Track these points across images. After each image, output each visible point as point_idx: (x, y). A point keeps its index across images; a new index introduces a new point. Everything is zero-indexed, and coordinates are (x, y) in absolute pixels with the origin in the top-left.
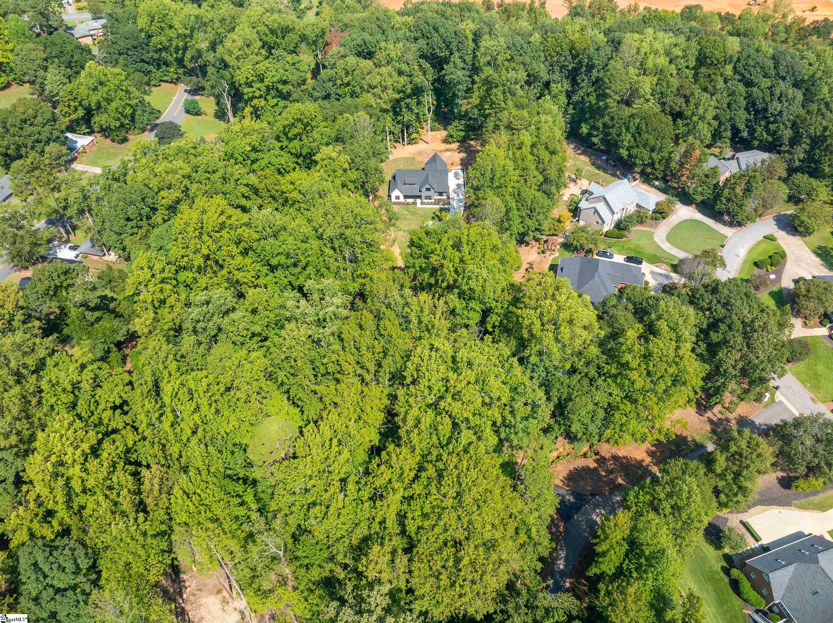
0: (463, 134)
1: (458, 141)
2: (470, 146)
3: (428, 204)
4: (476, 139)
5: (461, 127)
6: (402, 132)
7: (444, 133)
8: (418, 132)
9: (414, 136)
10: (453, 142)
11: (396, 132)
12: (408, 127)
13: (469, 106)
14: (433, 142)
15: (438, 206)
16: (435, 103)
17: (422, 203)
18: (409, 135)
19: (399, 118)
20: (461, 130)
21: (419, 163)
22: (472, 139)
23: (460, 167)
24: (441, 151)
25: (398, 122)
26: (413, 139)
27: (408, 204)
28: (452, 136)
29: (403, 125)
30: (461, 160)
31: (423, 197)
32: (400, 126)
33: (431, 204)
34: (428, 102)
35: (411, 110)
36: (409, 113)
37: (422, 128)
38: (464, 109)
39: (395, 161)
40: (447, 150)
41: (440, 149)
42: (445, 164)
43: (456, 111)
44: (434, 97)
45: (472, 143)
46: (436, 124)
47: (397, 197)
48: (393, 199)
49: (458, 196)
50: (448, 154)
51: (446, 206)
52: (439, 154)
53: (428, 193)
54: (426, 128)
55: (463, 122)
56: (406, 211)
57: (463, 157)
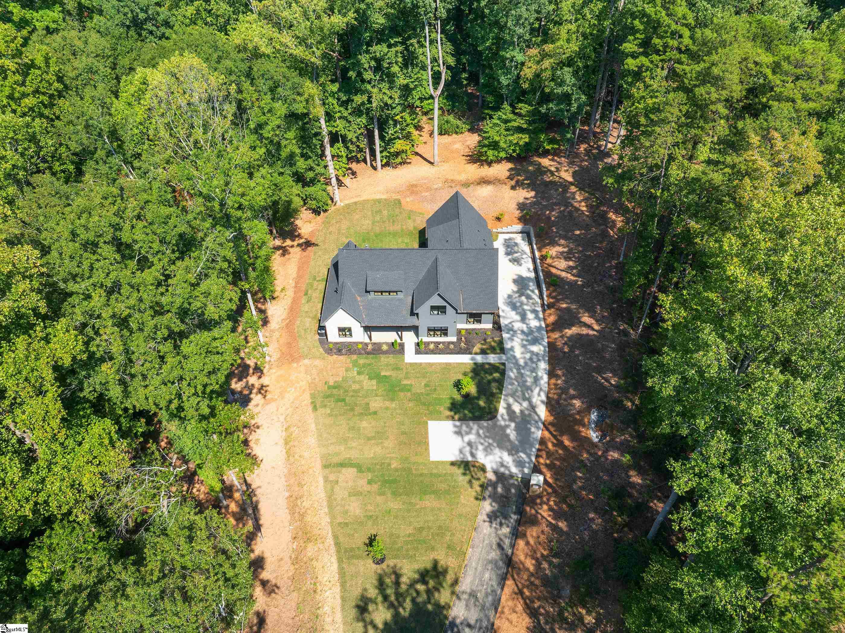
0: (525, 138)
1: (509, 159)
2: (541, 171)
3: (437, 350)
4: (556, 153)
5: (519, 122)
6: (370, 136)
7: (473, 139)
8: (408, 137)
9: (399, 145)
10: (499, 161)
11: (351, 136)
12: (382, 125)
13: (547, 63)
14: (445, 161)
15: (465, 359)
16: (451, 61)
17: (420, 348)
18: (387, 143)
19: (358, 99)
20: (520, 130)
21: (411, 214)
22: (545, 153)
23: (519, 227)
24: (466, 185)
25: (357, 112)
26: (397, 154)
27: (377, 350)
28: (495, 146)
29: (371, 119)
30: (521, 207)
31: (423, 330)
32: (363, 120)
33: (447, 350)
34: (435, 60)
35: (390, 78)
36: (385, 86)
37: (418, 128)
38: (528, 72)
39: (349, 209)
40: (484, 181)
41: (463, 177)
42: (480, 221)
43: (504, 81)
44: (449, 47)
45: (545, 162)
46: (451, 118)
47: (344, 331)
48: (333, 336)
49: (523, 318)
50: (486, 191)
51: (492, 358)
52: (464, 192)
53: (439, 321)
54: (427, 128)
55: (524, 108)
56: (370, 378)
57: (526, 199)
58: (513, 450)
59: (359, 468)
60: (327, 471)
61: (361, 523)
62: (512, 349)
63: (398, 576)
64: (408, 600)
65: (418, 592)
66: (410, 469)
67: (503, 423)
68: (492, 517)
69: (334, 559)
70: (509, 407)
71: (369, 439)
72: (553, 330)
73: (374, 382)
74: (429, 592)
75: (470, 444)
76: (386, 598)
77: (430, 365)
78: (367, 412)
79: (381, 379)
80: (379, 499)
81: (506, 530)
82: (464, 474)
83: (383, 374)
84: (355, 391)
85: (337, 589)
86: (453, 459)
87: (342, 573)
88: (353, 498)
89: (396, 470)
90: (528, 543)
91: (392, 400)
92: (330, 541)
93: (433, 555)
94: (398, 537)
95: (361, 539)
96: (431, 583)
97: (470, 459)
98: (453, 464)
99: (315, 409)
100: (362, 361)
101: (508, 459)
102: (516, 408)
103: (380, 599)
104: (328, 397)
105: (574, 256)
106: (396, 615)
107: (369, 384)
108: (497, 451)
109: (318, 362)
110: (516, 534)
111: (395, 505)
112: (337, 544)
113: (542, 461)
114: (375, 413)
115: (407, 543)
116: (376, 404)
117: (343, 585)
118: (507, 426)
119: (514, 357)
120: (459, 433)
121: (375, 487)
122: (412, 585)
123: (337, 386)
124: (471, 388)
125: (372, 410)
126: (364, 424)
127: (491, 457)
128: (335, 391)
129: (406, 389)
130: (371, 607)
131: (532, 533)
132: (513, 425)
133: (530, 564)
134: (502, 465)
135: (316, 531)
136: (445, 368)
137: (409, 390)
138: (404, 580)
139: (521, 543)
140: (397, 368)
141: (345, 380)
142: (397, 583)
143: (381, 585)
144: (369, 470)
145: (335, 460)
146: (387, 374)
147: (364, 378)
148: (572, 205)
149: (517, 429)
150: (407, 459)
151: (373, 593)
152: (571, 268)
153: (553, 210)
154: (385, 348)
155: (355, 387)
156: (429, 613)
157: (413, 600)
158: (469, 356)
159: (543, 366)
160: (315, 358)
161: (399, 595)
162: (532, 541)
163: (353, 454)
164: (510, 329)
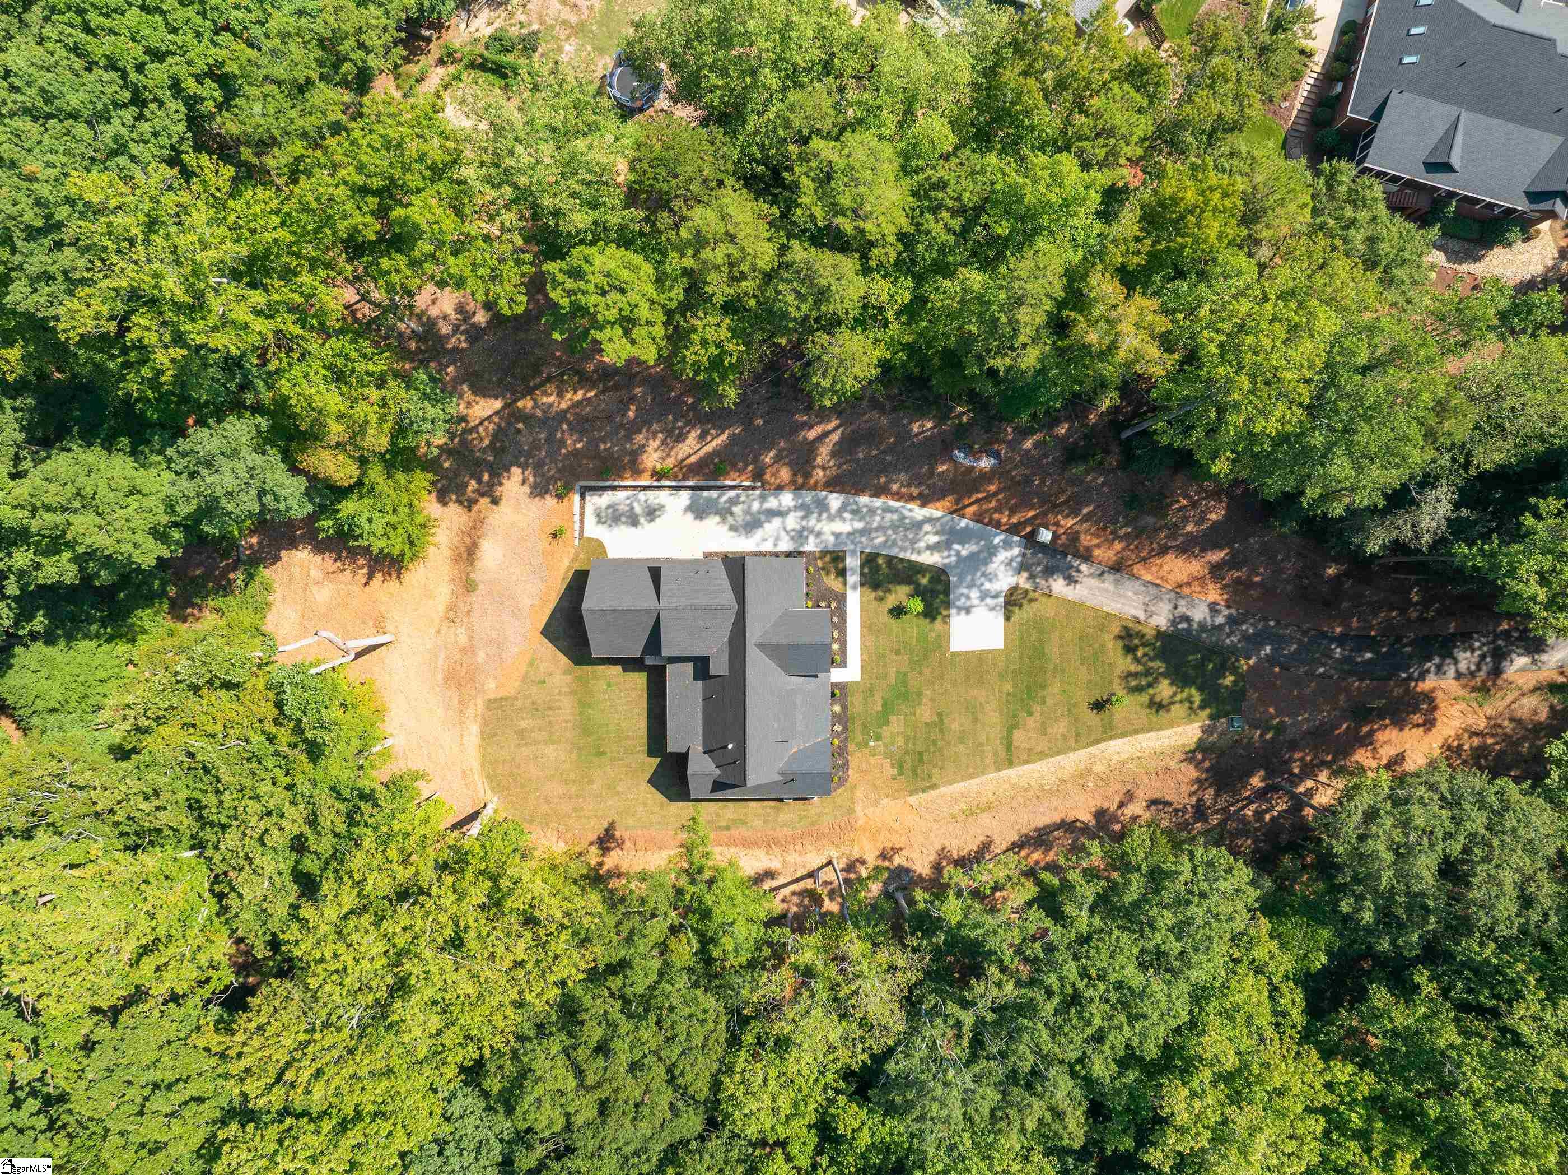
49: (778, 514)
50: (491, 552)
56: (887, 723)
57: (524, 482)
58: (991, 551)
59: (1013, 726)
60: (1015, 760)
61: (1076, 719)
62: (837, 535)
63: (1130, 674)
64: (1151, 664)
65: (1145, 655)
66: (1014, 671)
67: (953, 559)
68: (1070, 580)
69: (1112, 743)
70: (931, 548)
71: (976, 720)
72: (807, 475)
73: (893, 718)
74: (1144, 645)
75: (982, 599)
76: (1150, 685)
77: (864, 646)
78: (939, 723)
79: (888, 708)
80: (1049, 702)
81: (1084, 567)
82: (1021, 606)
83: (879, 708)
84: (907, 739)
85: (1140, 737)
86: (1001, 619)
87: (1124, 734)
88: (1049, 730)
89: (1015, 686)
90: (1098, 546)
91: (919, 695)
92: (1092, 749)
93: (1110, 645)
94: (1090, 681)
95: (1092, 718)
96: (1136, 641)
97: (1001, 600)
98: (1007, 618)
99: (934, 787)
100: (859, 738)
101: (1003, 555)
102: (933, 539)
103: (1151, 691)
104: (915, 774)
105: (681, 429)
106: (1164, 675)
107: (896, 724)
108: (992, 567)
109: (859, 793)
110: (1087, 557)
111: (1055, 687)
112: (1098, 742)
113: (1004, 520)
114: (940, 714)
115: (1096, 670)
116: (925, 713)
117: (1136, 732)
118: (958, 553)
119: (849, 534)
120: (968, 610)
121: (1037, 708)
122: (1137, 660)
123: (900, 766)
124: (900, 594)
125: (935, 718)
126: (955, 726)
127: (1001, 575)
128: (908, 765)
129: (903, 679)
130: (1157, 699)
131: (1086, 540)
132: (956, 546)
133: (1118, 546)
134: (1009, 564)
135: (1082, 766)
136: (870, 629)
137: (905, 674)
138: (1133, 668)
139: (1097, 552)
140: (871, 691)
141: (888, 755)
142: (1136, 675)
143: (1139, 689)
144: (1015, 716)
145: (1002, 753)
146: (879, 703)
147: (886, 732)
148: (565, 412)
149: (962, 543)
150: (1000, 675)
151: (1144, 698)
152: (702, 437)
153: (562, 443)
154: (837, 709)
155: (900, 741)
156: (1163, 647)
157: (1151, 659)
158: (849, 593)
159: (864, 500)
160: (852, 800)
161: (1147, 673)
162: (1096, 541)
163: (996, 733)
164: (800, 535)
